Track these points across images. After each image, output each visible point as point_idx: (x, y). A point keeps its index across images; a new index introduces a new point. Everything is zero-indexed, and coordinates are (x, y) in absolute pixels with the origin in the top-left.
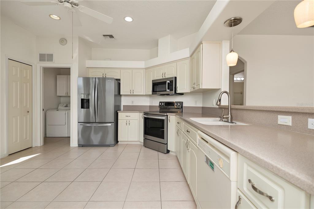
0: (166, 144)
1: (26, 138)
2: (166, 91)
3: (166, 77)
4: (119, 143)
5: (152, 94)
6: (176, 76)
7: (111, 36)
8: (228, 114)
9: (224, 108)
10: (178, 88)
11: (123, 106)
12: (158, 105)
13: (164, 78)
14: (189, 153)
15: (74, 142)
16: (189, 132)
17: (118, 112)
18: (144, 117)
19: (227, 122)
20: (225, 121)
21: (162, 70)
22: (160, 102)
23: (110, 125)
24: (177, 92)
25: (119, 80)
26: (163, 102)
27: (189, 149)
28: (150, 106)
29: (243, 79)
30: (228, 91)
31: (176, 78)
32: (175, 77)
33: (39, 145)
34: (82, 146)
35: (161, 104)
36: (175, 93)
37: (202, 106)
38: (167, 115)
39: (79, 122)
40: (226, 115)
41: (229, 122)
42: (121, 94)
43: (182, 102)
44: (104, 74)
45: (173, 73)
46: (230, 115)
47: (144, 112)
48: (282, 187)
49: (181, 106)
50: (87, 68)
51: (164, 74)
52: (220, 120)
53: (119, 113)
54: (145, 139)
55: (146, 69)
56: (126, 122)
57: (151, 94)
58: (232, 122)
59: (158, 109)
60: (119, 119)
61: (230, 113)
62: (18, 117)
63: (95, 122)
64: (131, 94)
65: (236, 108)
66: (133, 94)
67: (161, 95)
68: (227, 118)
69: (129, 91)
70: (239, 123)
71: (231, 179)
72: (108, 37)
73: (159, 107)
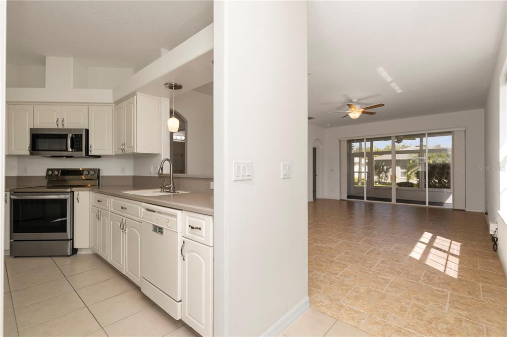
0: (70, 240)
3: (65, 127)
5: (30, 154)
6: (87, 128)
8: (171, 183)
9: (165, 177)
10: (93, 146)
12: (45, 175)
13: (61, 127)
14: (125, 236)
16: (126, 208)
19: (170, 192)
20: (166, 192)
21: (55, 113)
22: (48, 170)
24: (90, 154)
26: (58, 170)
27: (125, 230)
28: (18, 177)
29: (183, 138)
30: (169, 158)
31: (87, 131)
32: (85, 129)
35: (50, 173)
36: (85, 155)
37: (132, 175)
38: (73, 192)
40: (169, 185)
41: (171, 192)
43: (99, 170)
45: (82, 123)
46: (172, 184)
48: (203, 219)
49: (96, 176)
51: (60, 121)
52: (161, 191)
54: (15, 241)
57: (28, 154)
58: (174, 192)
59: (45, 183)
61: (172, 182)
65: (178, 176)
68: (169, 188)
70: (181, 192)
71: (178, 232)
73: (46, 178)
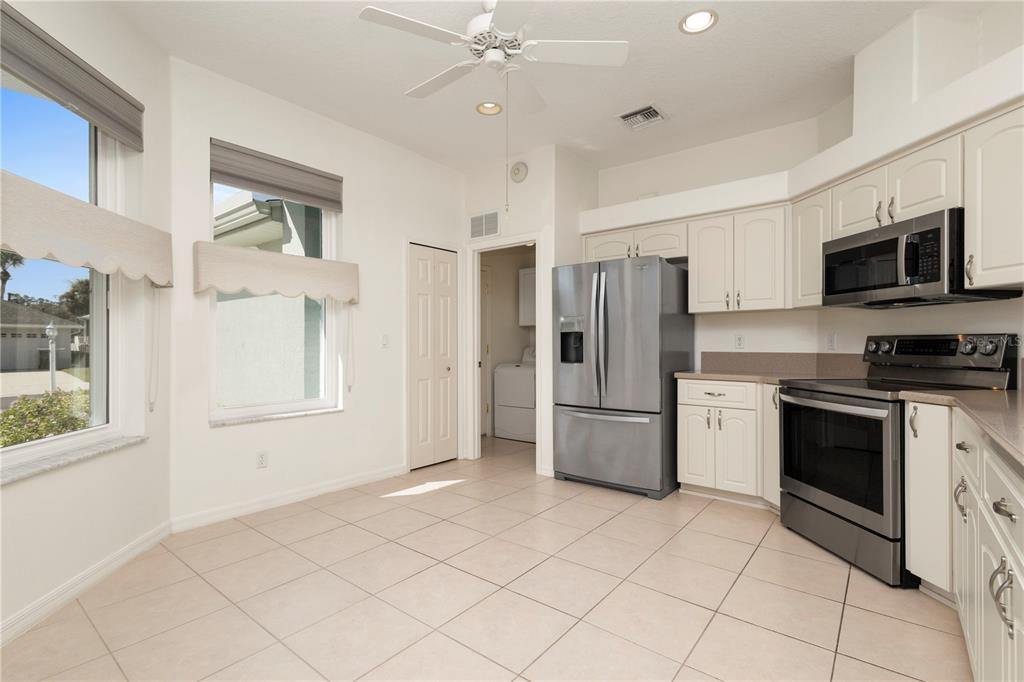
0: (894, 540)
1: (445, 435)
2: (895, 284)
3: (896, 220)
4: (680, 491)
5: (825, 303)
6: (958, 205)
7: (649, 113)
11: (703, 353)
12: (863, 353)
13: (886, 222)
15: (545, 464)
17: (676, 375)
18: (780, 400)
21: (875, 191)
22: (870, 339)
23: (645, 420)
24: (967, 286)
25: (684, 260)
26: (889, 339)
28: (818, 354)
32: (952, 211)
33: (472, 458)
34: (566, 479)
35: (873, 346)
36: (951, 291)
38: (902, 403)
39: (557, 404)
42: (690, 311)
44: (631, 248)
45: (944, 193)
47: (782, 382)
49: (1001, 357)
50: (584, 235)
51: (885, 205)
53: (679, 380)
54: (787, 495)
55: (794, 200)
56: (706, 415)
57: (820, 303)
59: (862, 371)
60: (679, 401)
62: (429, 381)
63: (600, 408)
64: (731, 309)
66: (736, 309)
67: (871, 305)
69: (723, 298)
72: (639, 117)
73: (864, 360)
